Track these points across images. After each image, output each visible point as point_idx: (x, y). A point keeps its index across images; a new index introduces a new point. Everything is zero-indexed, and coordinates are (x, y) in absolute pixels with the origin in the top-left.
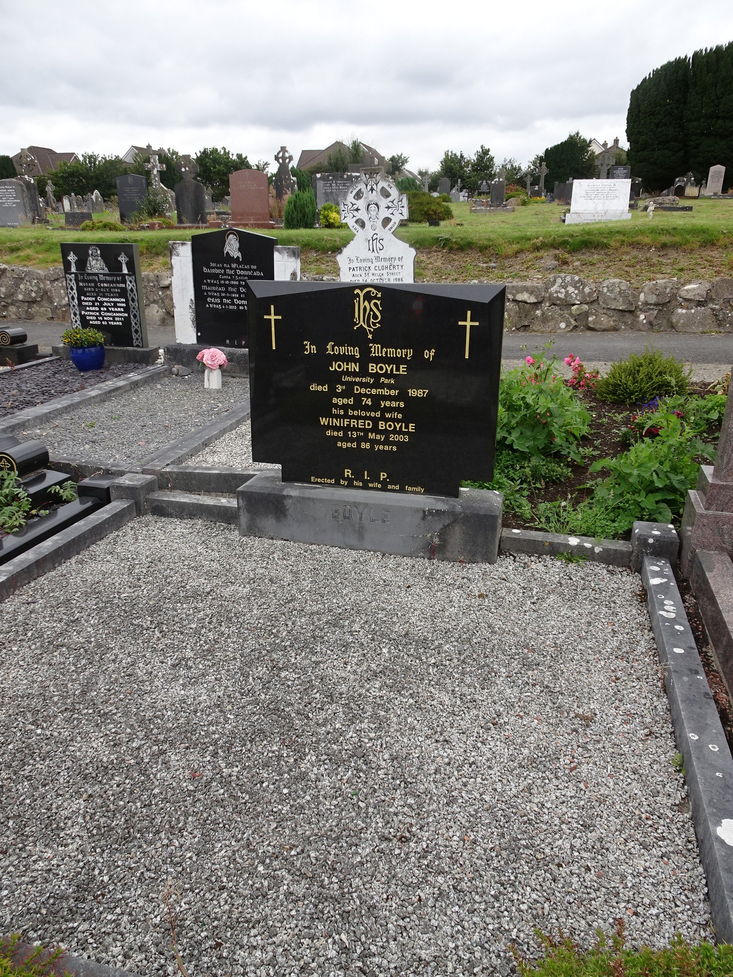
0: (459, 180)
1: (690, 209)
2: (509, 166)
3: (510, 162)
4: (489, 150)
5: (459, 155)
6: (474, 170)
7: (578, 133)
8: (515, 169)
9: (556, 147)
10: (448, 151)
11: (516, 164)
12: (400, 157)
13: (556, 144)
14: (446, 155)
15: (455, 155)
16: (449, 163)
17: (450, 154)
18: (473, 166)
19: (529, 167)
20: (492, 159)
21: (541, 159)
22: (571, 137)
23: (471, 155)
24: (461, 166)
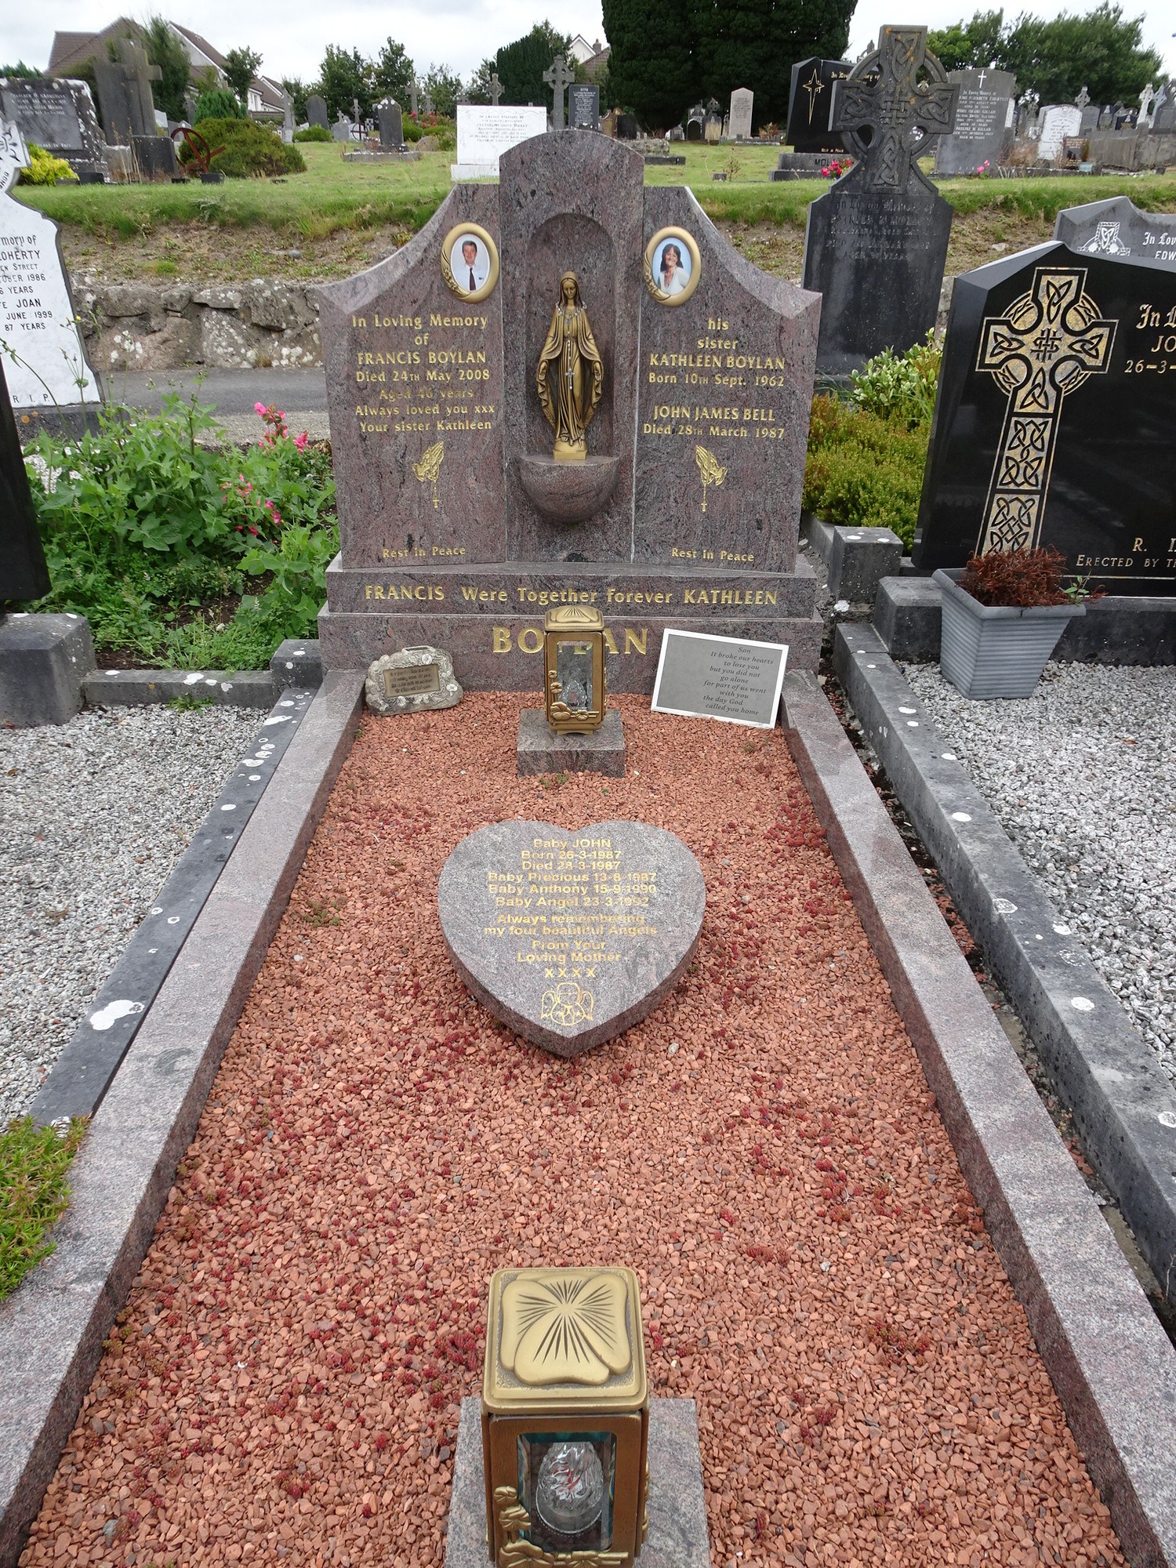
0: (356, 101)
1: (681, 161)
2: (439, 79)
3: (441, 70)
4: (402, 48)
5: (351, 53)
6: (381, 84)
7: (547, 24)
8: (451, 84)
9: (514, 46)
10: (332, 46)
11: (451, 75)
12: (246, 54)
13: (513, 41)
14: (330, 54)
15: (345, 53)
16: (335, 69)
17: (335, 51)
18: (378, 76)
19: (474, 81)
20: (408, 64)
21: (491, 67)
22: (537, 30)
23: (372, 56)
24: (357, 76)
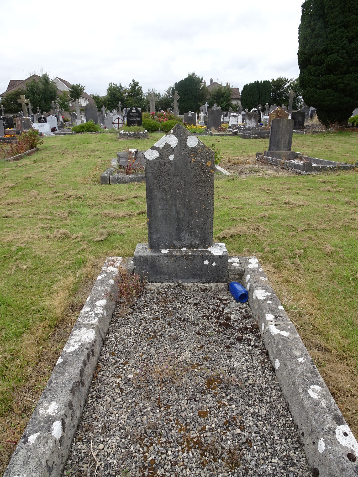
0: (120, 102)
2: (152, 93)
3: (152, 90)
4: (138, 83)
5: (118, 85)
6: (130, 96)
8: (156, 95)
9: (182, 82)
10: (111, 83)
11: (156, 92)
12: (79, 86)
15: (116, 85)
16: (113, 91)
18: (129, 93)
19: (165, 94)
20: (140, 88)
21: (173, 89)
23: (127, 86)
24: (121, 93)
